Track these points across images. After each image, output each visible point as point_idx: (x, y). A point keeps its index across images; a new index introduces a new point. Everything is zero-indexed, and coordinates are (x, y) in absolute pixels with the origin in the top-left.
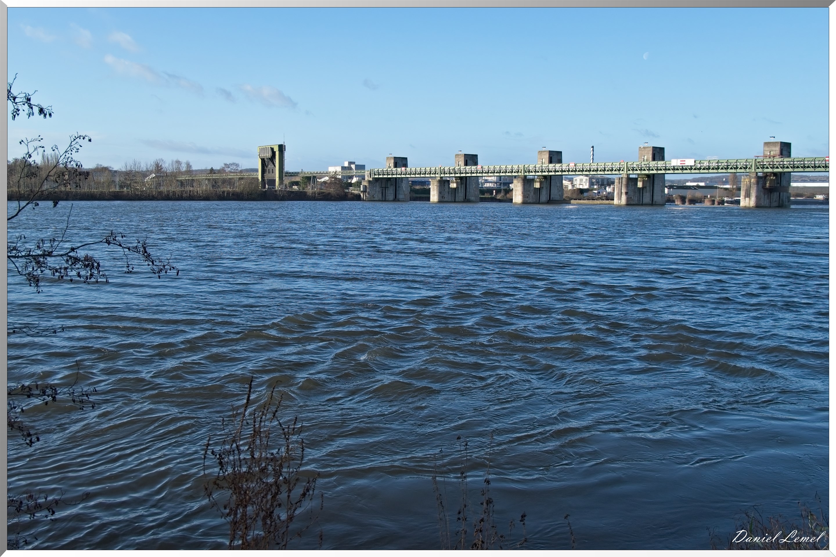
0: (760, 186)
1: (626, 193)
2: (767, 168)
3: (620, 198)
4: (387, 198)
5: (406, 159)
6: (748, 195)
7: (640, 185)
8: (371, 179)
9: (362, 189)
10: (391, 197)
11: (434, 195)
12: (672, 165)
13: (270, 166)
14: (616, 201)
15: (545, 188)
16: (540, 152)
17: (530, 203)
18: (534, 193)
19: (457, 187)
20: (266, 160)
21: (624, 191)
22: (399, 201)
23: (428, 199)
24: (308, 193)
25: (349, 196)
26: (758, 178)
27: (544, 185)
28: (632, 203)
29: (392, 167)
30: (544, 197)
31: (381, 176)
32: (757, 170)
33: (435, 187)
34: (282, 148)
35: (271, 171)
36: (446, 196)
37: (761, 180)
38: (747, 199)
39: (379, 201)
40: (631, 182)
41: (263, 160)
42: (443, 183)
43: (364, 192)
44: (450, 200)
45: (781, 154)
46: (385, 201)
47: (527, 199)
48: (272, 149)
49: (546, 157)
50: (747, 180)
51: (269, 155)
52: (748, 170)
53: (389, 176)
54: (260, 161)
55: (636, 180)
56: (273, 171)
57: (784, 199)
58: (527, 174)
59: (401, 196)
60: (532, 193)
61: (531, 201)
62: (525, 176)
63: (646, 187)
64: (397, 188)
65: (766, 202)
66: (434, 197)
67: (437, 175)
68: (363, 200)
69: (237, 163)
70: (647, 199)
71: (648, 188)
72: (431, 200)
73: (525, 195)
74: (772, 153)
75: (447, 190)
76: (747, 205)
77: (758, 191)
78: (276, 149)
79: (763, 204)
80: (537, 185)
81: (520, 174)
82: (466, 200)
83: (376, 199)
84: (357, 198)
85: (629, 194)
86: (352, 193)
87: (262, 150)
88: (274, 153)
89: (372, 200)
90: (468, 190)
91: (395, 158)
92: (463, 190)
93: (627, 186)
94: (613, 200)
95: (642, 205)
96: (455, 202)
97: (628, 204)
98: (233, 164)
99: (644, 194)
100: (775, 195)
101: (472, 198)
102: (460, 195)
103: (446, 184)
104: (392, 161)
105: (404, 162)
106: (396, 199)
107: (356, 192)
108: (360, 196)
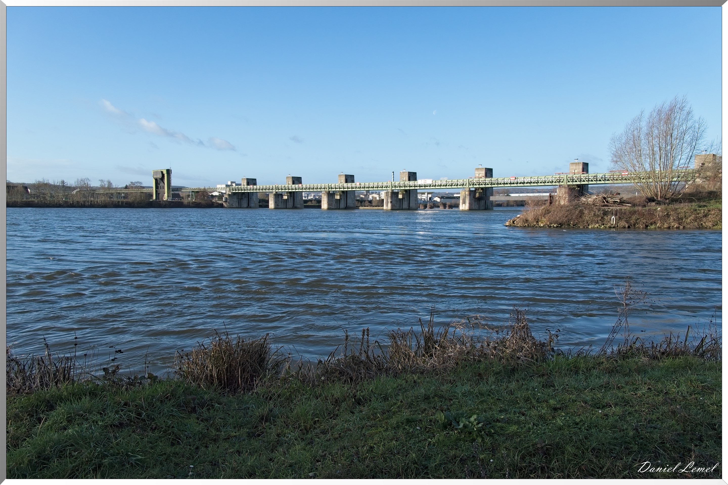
0: (472, 196)
1: (391, 202)
2: (476, 185)
3: (387, 205)
4: (242, 206)
5: (256, 179)
6: (464, 202)
7: (400, 196)
8: (230, 193)
9: (224, 200)
10: (246, 205)
11: (271, 204)
12: (419, 184)
13: (161, 184)
14: (385, 207)
15: (343, 199)
16: (340, 176)
17: (333, 209)
18: (336, 202)
19: (288, 199)
20: (158, 180)
21: (389, 200)
22: (251, 208)
23: (267, 206)
24: (184, 203)
25: (215, 205)
26: (470, 191)
27: (343, 198)
28: (395, 208)
29: (246, 185)
30: (342, 205)
31: (237, 191)
32: (470, 186)
33: (272, 199)
34: (169, 172)
35: (162, 187)
36: (280, 204)
37: (472, 193)
38: (464, 205)
39: (237, 208)
40: (394, 194)
41: (156, 180)
42: (278, 196)
43: (226, 202)
44: (283, 207)
45: (486, 176)
46: (241, 208)
47: (330, 206)
48: (162, 172)
49: (343, 179)
50: (463, 193)
51: (160, 176)
52: (464, 186)
53: (242, 191)
54: (154, 181)
55: (397, 193)
56: (164, 188)
57: (489, 205)
58: (330, 190)
59: (252, 205)
60: (334, 203)
61: (333, 207)
62: (329, 191)
63: (404, 198)
64: (250, 200)
65: (476, 207)
66: (272, 205)
67: (273, 191)
68: (225, 207)
69: (140, 181)
70: (405, 205)
71: (406, 199)
72: (270, 207)
73: (329, 203)
74: (480, 175)
75: (280, 200)
76: (464, 209)
77: (470, 200)
78: (165, 172)
79: (474, 208)
80: (338, 197)
81: (326, 190)
82: (294, 207)
83: (234, 206)
84: (221, 206)
85: (393, 202)
86: (217, 203)
87: (155, 173)
88: (163, 175)
89: (231, 207)
90: (295, 201)
91: (247, 179)
92: (292, 200)
93: (392, 197)
94: (383, 206)
95: (402, 209)
96: (286, 208)
97: (392, 209)
98: (138, 182)
99: (403, 202)
100: (482, 202)
101: (299, 206)
102: (290, 204)
103: (280, 197)
104: (246, 181)
105: (254, 182)
106: (249, 207)
107: (220, 202)
108: (223, 204)
